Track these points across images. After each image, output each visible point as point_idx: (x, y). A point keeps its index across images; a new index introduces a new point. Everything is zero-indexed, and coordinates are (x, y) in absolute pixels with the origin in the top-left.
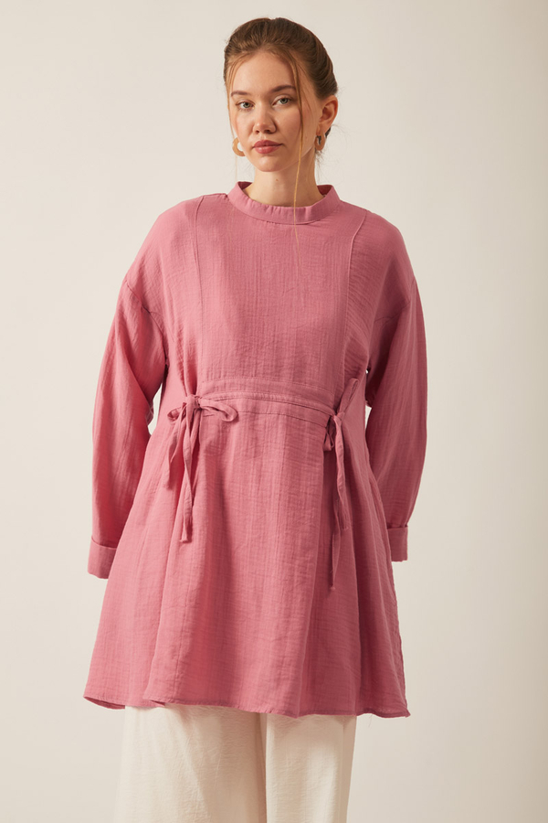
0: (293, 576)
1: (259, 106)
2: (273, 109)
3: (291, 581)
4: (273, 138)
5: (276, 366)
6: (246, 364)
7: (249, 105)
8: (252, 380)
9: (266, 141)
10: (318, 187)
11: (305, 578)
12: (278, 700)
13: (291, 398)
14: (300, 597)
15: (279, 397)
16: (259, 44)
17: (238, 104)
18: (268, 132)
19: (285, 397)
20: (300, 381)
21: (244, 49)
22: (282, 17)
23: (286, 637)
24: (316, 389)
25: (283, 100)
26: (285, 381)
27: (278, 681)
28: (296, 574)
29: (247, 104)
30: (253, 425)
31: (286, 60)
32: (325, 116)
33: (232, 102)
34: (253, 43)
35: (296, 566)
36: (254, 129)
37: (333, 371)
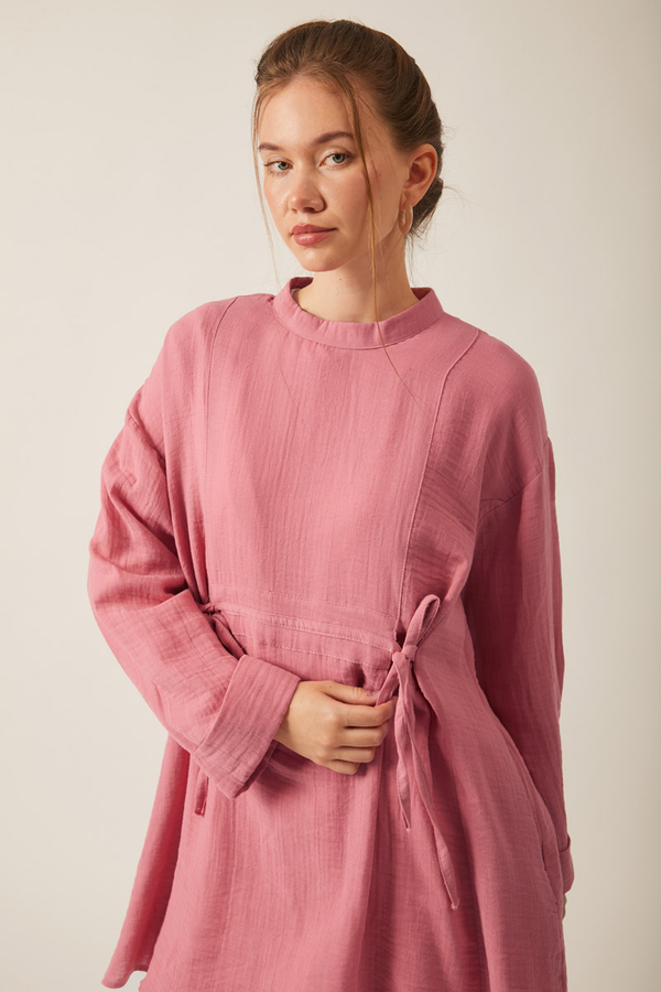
1: (299, 165)
2: (318, 172)
4: (320, 220)
7: (286, 165)
8: (269, 597)
9: (308, 226)
10: (413, 289)
13: (325, 628)
15: (307, 625)
17: (270, 166)
18: (310, 210)
19: (317, 627)
20: (338, 600)
21: (275, 76)
22: (346, 19)
24: (362, 611)
25: (337, 157)
29: (283, 164)
32: (416, 177)
33: (261, 163)
34: (287, 65)
36: (290, 206)
37: (390, 586)
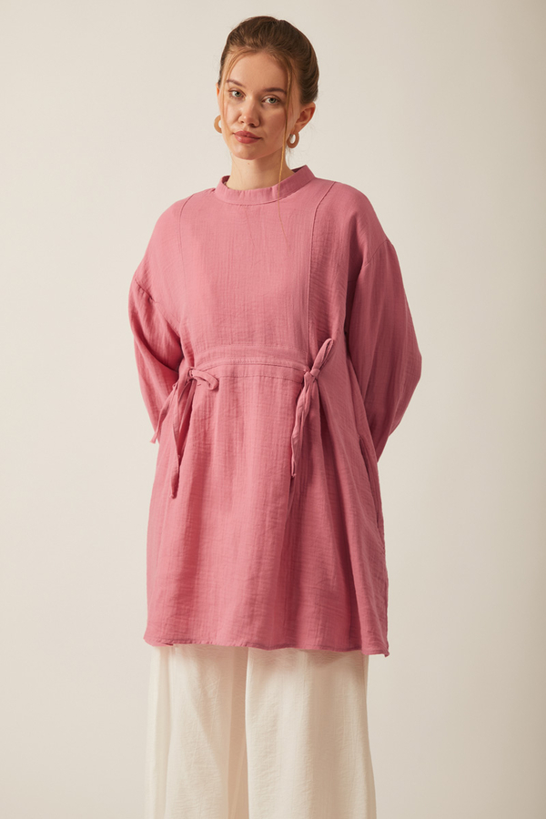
0: (264, 521)
1: (249, 98)
2: (262, 106)
3: (263, 526)
4: (254, 132)
5: (249, 332)
6: (223, 333)
7: (240, 95)
8: (230, 347)
9: (248, 133)
11: (276, 523)
12: (252, 635)
13: (263, 360)
14: (271, 540)
15: (253, 359)
16: (263, 44)
17: (230, 91)
18: (252, 125)
19: (258, 359)
20: (272, 343)
21: (249, 45)
23: (258, 577)
24: (287, 348)
25: (272, 99)
26: (257, 345)
27: (252, 617)
28: (268, 519)
29: (238, 93)
30: (233, 388)
31: (285, 66)
32: (302, 118)
33: (226, 89)
34: (259, 42)
35: (268, 512)
36: (240, 119)
37: (301, 330)
